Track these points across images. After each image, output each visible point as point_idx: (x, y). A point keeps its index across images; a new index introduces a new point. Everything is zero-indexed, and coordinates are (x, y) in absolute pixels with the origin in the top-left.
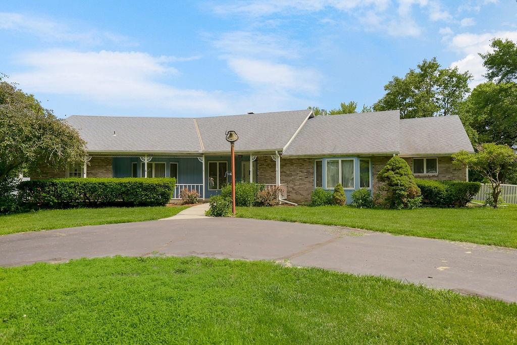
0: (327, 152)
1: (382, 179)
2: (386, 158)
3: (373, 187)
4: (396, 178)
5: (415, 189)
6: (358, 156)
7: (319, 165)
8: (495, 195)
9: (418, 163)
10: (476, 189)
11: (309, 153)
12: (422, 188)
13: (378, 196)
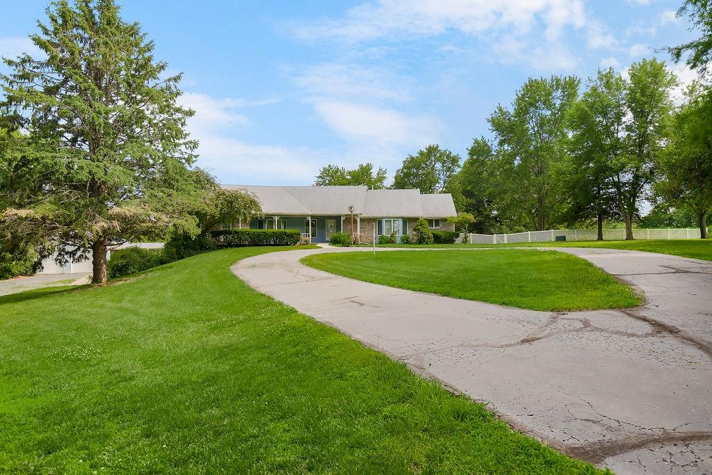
0: (384, 215)
1: (415, 230)
2: (416, 219)
3: (410, 233)
4: (422, 229)
5: (431, 235)
6: (402, 218)
7: (380, 223)
8: (466, 238)
9: (430, 222)
10: (457, 236)
11: (375, 216)
12: (434, 234)
13: (413, 239)
